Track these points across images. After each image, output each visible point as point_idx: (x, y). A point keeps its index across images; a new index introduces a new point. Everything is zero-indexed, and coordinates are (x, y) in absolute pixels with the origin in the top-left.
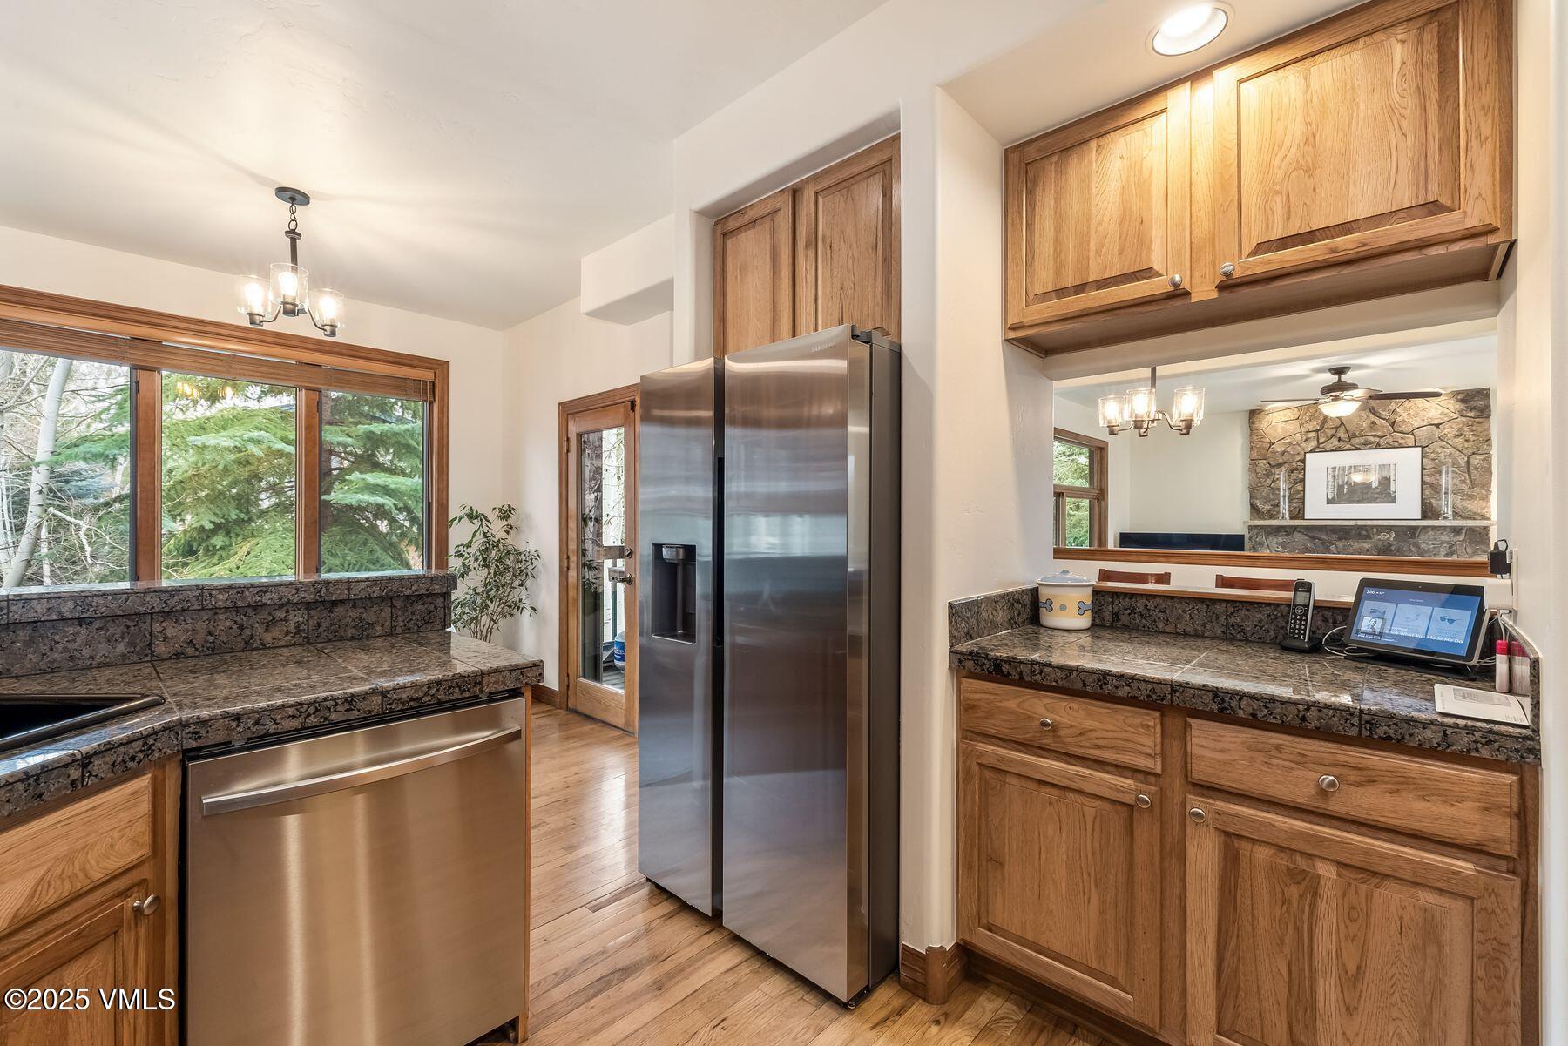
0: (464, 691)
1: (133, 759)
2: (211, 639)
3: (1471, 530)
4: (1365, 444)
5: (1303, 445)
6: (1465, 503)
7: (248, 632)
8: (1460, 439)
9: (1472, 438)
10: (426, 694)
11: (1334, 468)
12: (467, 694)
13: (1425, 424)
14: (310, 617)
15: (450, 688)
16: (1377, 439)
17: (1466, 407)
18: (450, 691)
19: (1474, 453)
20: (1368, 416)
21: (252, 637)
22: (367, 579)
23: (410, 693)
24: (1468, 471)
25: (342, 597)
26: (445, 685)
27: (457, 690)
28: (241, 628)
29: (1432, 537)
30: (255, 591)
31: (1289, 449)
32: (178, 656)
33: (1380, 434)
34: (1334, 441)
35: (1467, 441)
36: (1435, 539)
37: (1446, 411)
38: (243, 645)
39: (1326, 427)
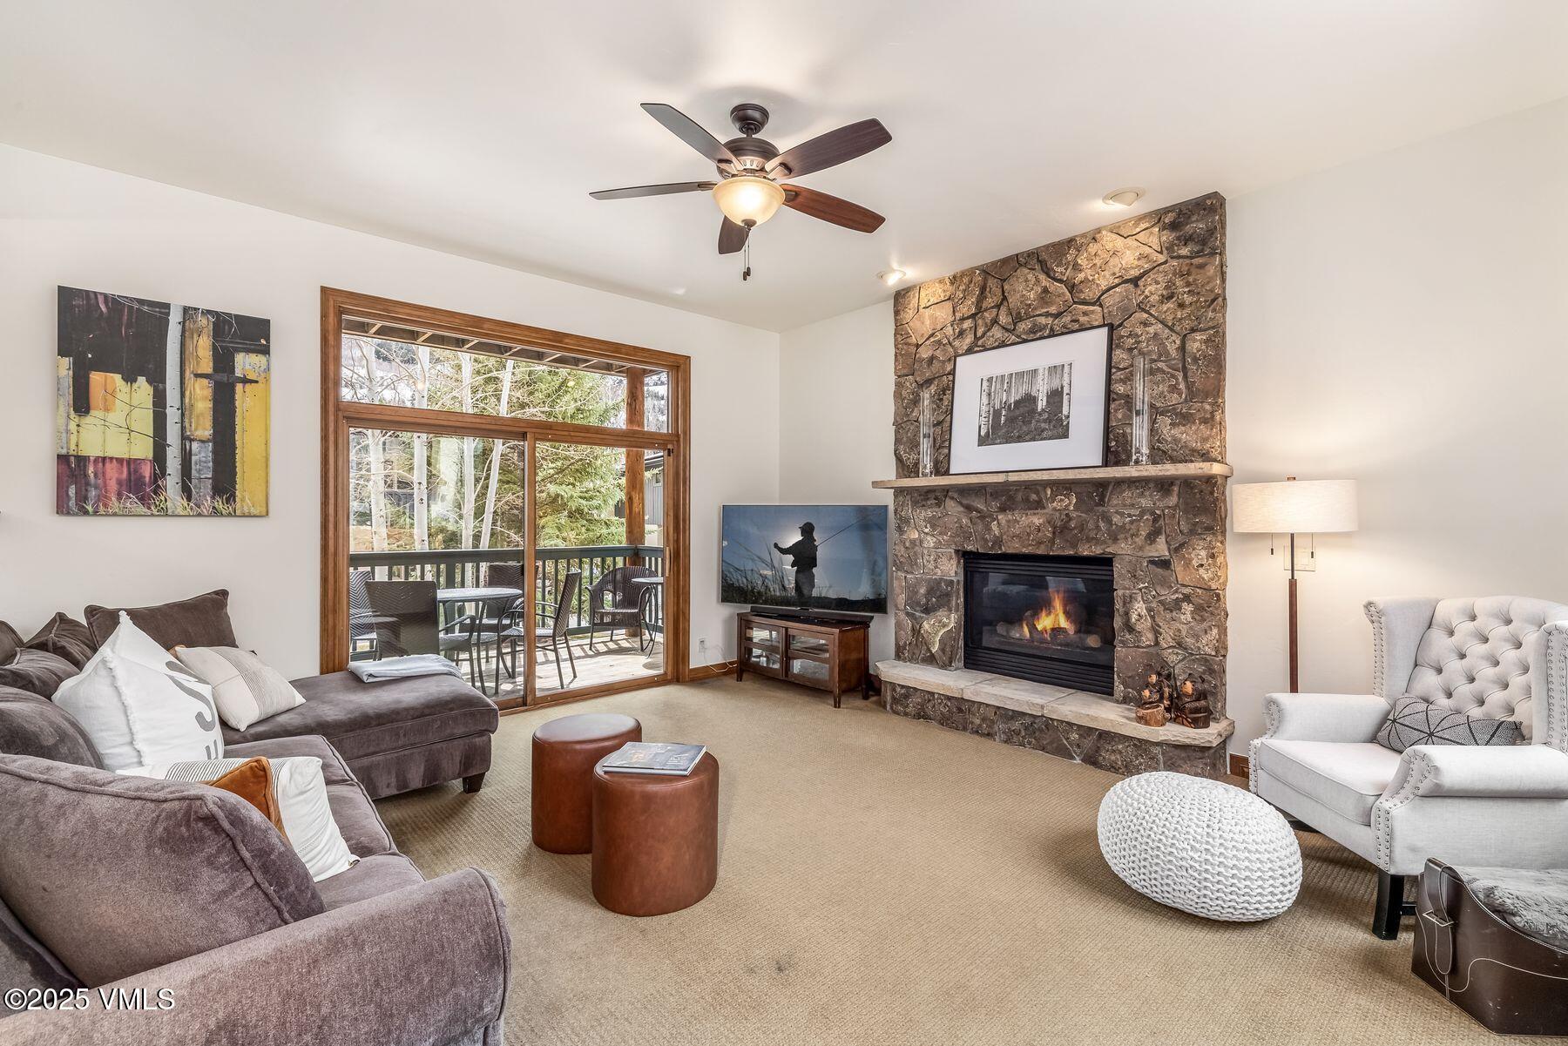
3: (1187, 483)
4: (1033, 331)
5: (957, 343)
6: (1176, 432)
8: (1171, 305)
9: (1188, 299)
11: (990, 380)
13: (1117, 281)
16: (1050, 320)
17: (1178, 238)
19: (1193, 330)
20: (1037, 280)
24: (1184, 367)
29: (1128, 502)
31: (938, 353)
33: (1053, 310)
34: (997, 333)
35: (1181, 306)
36: (1133, 505)
37: (1147, 250)
39: (984, 306)
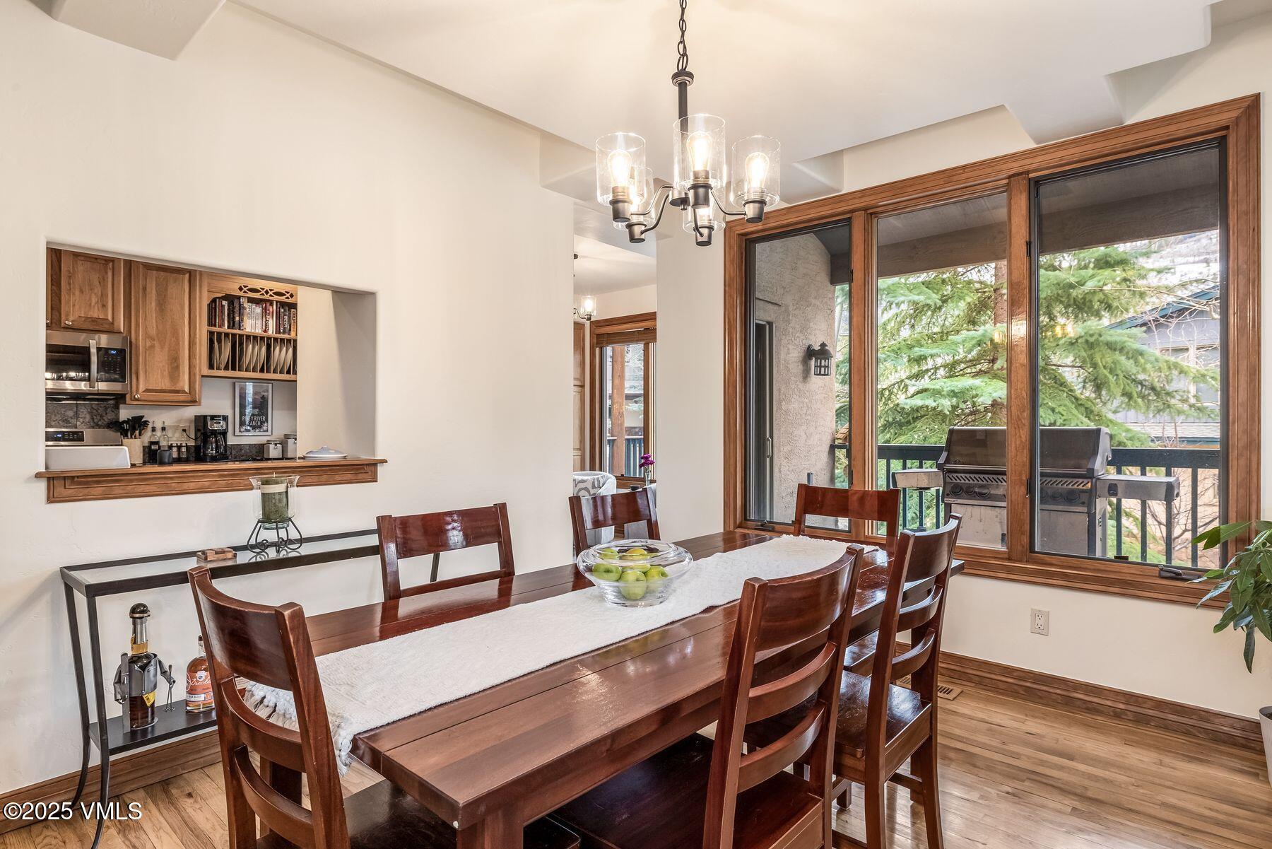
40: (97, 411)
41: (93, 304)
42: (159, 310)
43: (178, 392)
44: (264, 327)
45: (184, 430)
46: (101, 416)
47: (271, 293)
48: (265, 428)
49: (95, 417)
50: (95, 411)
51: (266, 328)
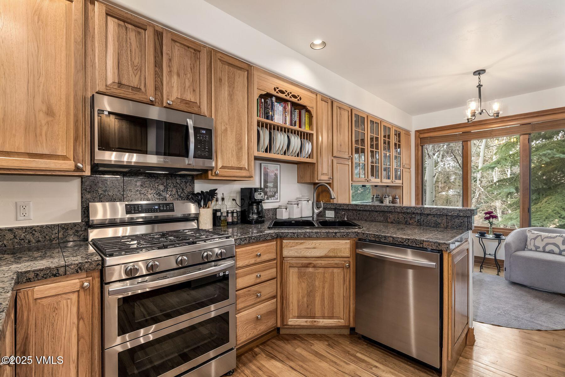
0: (417, 244)
1: (344, 236)
2: (398, 220)
7: (406, 219)
10: (405, 242)
12: (418, 246)
14: (421, 218)
15: (412, 242)
18: (412, 243)
21: (407, 221)
22: (436, 208)
23: (400, 240)
25: (428, 213)
26: (410, 241)
27: (414, 243)
28: (404, 218)
30: (405, 208)
32: (392, 223)
38: (405, 223)
40: (180, 185)
41: (186, 88)
42: (230, 99)
43: (241, 169)
44: (284, 122)
45: (234, 200)
46: (183, 190)
47: (290, 95)
48: (276, 197)
49: (179, 190)
50: (178, 185)
51: (285, 122)
